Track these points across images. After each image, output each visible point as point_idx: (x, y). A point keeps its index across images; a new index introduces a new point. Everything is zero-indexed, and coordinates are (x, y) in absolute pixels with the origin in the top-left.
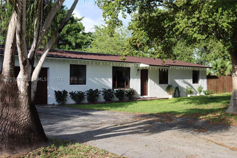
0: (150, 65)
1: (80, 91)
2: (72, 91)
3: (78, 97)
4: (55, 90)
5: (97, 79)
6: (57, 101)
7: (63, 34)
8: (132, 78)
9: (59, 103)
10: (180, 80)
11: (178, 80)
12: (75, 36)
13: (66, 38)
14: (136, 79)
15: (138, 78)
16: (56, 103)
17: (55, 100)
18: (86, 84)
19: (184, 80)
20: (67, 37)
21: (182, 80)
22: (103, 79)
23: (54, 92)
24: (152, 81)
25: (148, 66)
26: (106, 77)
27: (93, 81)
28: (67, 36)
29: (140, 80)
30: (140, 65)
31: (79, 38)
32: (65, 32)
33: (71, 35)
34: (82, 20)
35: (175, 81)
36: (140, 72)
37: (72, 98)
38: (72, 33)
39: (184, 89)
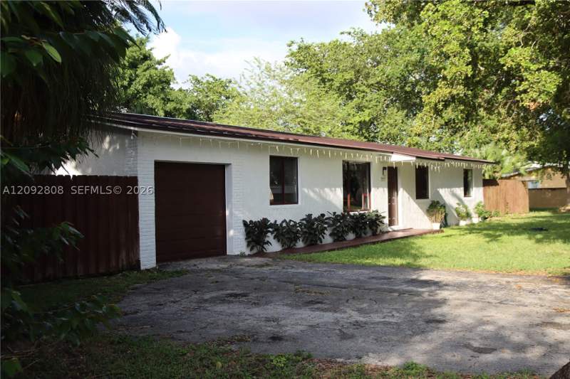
0: (417, 157)
1: (290, 221)
2: (276, 221)
3: (286, 233)
4: (242, 219)
5: (317, 190)
6: (248, 245)
7: (136, 92)
8: (374, 187)
9: (251, 250)
10: (446, 189)
11: (444, 189)
12: (162, 96)
13: (144, 101)
14: (381, 189)
15: (383, 187)
16: (247, 252)
17: (244, 243)
18: (297, 203)
19: (452, 189)
20: (145, 97)
21: (449, 189)
22: (327, 190)
23: (242, 225)
24: (405, 192)
25: (414, 159)
26: (332, 186)
27: (312, 194)
28: (144, 95)
29: (386, 190)
30: (391, 156)
31: (173, 101)
32: (140, 87)
33: (154, 94)
34: (164, 62)
35: (438, 192)
36: (386, 172)
38: (155, 89)
39: (453, 208)
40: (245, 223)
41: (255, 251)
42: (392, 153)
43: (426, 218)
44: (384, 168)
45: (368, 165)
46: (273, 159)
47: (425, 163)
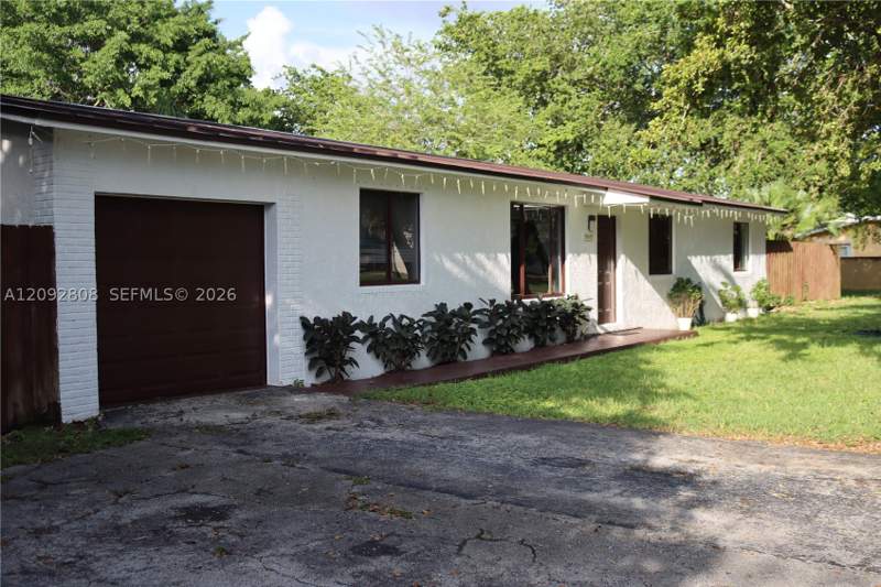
0: (652, 197)
1: (402, 317)
2: (372, 318)
3: (393, 341)
4: (300, 313)
5: (459, 256)
6: (311, 367)
7: (186, 91)
8: (572, 252)
9: (318, 375)
10: (704, 257)
11: (699, 257)
12: (230, 97)
13: (197, 106)
14: (584, 257)
15: (589, 253)
16: (309, 379)
17: (304, 363)
18: (418, 282)
19: (714, 258)
20: (202, 100)
21: (708, 258)
22: (481, 257)
23: (299, 325)
24: (629, 261)
25: (647, 200)
26: (491, 252)
27: (448, 265)
28: (200, 96)
29: (594, 257)
30: (603, 196)
31: (247, 106)
32: (193, 83)
33: (216, 96)
34: (241, 45)
35: (689, 263)
36: (594, 225)
37: (369, 351)
38: (219, 86)
39: (714, 289)
40: (304, 322)
41: (326, 377)
42: (606, 189)
43: (667, 308)
44: (591, 218)
45: (560, 212)
46: (367, 196)
47: (667, 210)
